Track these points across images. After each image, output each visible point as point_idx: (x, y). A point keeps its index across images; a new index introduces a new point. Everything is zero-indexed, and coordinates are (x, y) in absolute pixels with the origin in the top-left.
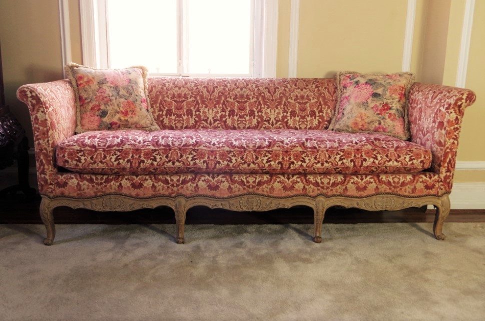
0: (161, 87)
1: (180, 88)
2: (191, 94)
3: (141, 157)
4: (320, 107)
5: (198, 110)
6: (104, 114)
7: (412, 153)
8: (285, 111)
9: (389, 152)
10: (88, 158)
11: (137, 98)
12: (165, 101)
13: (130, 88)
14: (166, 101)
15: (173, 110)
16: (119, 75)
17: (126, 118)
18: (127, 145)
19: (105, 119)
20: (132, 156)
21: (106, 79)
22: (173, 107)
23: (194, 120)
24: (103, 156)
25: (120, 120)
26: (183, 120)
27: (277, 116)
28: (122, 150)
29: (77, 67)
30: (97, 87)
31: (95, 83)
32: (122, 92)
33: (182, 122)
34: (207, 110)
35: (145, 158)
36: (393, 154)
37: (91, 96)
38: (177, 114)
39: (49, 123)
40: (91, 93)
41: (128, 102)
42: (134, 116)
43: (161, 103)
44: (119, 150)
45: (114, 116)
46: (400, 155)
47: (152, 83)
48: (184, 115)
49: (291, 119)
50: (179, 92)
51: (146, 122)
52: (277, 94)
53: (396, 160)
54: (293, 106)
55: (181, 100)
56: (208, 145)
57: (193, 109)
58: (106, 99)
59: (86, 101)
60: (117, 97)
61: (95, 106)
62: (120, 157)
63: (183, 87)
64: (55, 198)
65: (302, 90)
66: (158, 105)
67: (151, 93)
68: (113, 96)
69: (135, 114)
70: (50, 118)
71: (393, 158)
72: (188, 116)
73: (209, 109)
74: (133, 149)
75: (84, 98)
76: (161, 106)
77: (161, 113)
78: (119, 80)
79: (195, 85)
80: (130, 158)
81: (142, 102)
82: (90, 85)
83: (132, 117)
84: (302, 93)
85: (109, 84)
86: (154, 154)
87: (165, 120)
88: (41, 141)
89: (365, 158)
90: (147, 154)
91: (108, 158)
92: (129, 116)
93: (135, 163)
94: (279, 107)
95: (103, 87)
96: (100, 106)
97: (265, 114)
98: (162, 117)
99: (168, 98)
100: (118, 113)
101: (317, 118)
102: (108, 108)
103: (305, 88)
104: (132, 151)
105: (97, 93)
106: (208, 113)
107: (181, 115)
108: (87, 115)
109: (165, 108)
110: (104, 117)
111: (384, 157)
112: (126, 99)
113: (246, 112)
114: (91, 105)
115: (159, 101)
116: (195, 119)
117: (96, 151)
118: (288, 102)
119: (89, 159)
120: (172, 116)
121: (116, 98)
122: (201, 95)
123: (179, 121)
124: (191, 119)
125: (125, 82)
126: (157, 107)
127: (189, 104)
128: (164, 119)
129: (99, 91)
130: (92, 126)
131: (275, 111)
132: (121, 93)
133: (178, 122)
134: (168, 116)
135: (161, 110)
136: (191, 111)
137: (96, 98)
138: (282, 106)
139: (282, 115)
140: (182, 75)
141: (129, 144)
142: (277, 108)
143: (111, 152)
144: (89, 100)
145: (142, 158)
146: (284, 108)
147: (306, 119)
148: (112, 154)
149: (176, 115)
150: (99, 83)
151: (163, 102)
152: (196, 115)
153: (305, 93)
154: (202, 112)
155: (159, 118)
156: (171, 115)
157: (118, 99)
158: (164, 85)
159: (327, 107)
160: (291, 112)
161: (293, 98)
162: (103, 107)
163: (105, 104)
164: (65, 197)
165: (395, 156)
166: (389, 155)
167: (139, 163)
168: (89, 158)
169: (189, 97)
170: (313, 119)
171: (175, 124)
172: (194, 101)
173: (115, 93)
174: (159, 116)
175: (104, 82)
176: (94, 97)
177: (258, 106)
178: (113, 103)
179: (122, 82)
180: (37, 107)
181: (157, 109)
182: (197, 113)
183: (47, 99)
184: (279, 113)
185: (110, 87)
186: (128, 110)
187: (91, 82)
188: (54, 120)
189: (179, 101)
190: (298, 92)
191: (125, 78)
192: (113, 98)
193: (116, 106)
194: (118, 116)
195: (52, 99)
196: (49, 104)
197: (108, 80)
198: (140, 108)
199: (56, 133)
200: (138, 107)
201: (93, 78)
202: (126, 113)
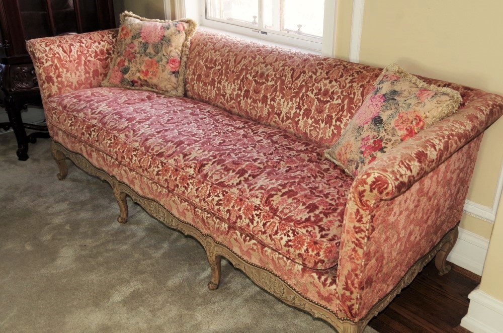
0: (203, 46)
1: (215, 52)
2: (220, 61)
3: (83, 129)
4: (341, 113)
5: (220, 82)
6: (126, 71)
7: (294, 235)
8: (299, 107)
9: (272, 220)
11: (163, 57)
13: (160, 46)
14: (200, 64)
15: (202, 76)
17: (146, 78)
19: (126, 76)
20: (79, 126)
21: (140, 33)
22: (203, 73)
25: (139, 78)
27: (289, 111)
29: (129, 16)
30: (130, 41)
31: (130, 37)
32: (150, 50)
34: (226, 84)
36: (273, 224)
37: (122, 50)
39: (43, 77)
40: (123, 47)
41: (152, 62)
42: (154, 77)
43: (195, 66)
45: (134, 74)
46: (279, 231)
48: (209, 85)
49: (303, 119)
50: (212, 56)
51: (165, 86)
52: (299, 82)
53: (270, 236)
54: (310, 102)
58: (131, 56)
60: (143, 55)
61: (122, 61)
62: (73, 124)
63: (219, 50)
65: (330, 82)
67: (193, 52)
68: (139, 53)
69: (155, 75)
70: (45, 73)
71: (269, 232)
73: (228, 83)
76: (195, 69)
77: (193, 76)
78: (153, 35)
81: (168, 63)
82: (126, 38)
83: (151, 78)
84: (329, 86)
85: (140, 40)
87: (195, 86)
89: (242, 214)
90: (88, 128)
91: (67, 122)
92: (149, 77)
94: (294, 99)
95: (134, 43)
96: (125, 61)
97: (277, 104)
98: (193, 82)
99: (202, 61)
100: (139, 72)
101: (332, 128)
102: (130, 66)
103: (336, 80)
104: (81, 120)
105: (127, 48)
106: (226, 88)
107: (207, 83)
108: (114, 68)
109: (197, 72)
110: (126, 74)
111: (261, 225)
112: (150, 58)
113: (259, 97)
114: (119, 60)
115: (195, 63)
116: (216, 92)
118: (307, 95)
121: (141, 55)
122: (227, 64)
123: (205, 90)
124: (213, 91)
125: (157, 38)
126: (192, 69)
127: (215, 73)
128: (194, 84)
129: (130, 46)
130: (114, 81)
131: (288, 104)
132: (148, 51)
134: (198, 82)
135: (194, 74)
136: (215, 81)
137: (125, 53)
138: (298, 100)
139: (294, 111)
140: (261, 30)
141: (84, 113)
142: (292, 100)
144: (119, 54)
145: (84, 131)
146: (299, 103)
147: (320, 125)
148: (70, 118)
149: (203, 83)
151: (198, 65)
152: (217, 87)
153: (332, 87)
154: (222, 84)
155: (191, 82)
157: (142, 57)
159: (349, 115)
160: (306, 110)
161: (315, 91)
162: (126, 64)
163: (130, 61)
165: (273, 230)
166: (268, 224)
169: (218, 64)
170: (327, 127)
171: (202, 92)
172: (220, 70)
173: (142, 50)
175: (137, 37)
176: (124, 51)
177: (273, 91)
178: (136, 61)
179: (154, 39)
181: (191, 72)
182: (219, 85)
183: (44, 55)
184: (291, 108)
185: (141, 43)
186: (150, 70)
187: (128, 35)
188: (52, 74)
189: (209, 68)
190: (324, 85)
191: (160, 34)
192: (138, 55)
193: (138, 64)
194: (138, 74)
195: (54, 55)
196: (46, 59)
197: (141, 35)
198: (163, 70)
199: (53, 86)
200: (160, 68)
201: (131, 31)
202: (146, 73)
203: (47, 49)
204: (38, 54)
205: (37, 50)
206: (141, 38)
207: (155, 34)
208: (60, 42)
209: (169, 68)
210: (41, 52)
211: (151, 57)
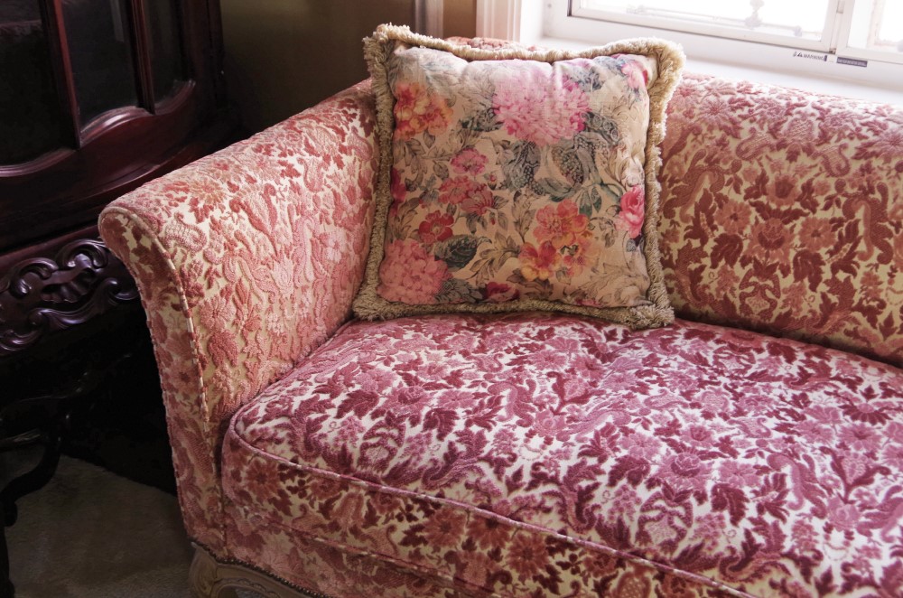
0: (718, 134)
1: (792, 157)
2: (833, 191)
3: (499, 559)
5: (847, 265)
6: (461, 253)
10: (312, 504)
11: (602, 192)
12: (722, 200)
13: (583, 152)
14: (726, 199)
15: (746, 243)
16: (550, 91)
17: (544, 275)
18: (460, 487)
19: (463, 274)
20: (469, 546)
21: (494, 110)
22: (748, 231)
23: (819, 301)
24: (364, 510)
25: (518, 276)
26: (776, 291)
28: (437, 506)
29: (410, 44)
30: (456, 143)
31: (453, 126)
32: (548, 169)
33: (769, 294)
34: (883, 271)
35: (514, 564)
37: (427, 177)
38: (757, 263)
39: (201, 346)
40: (429, 164)
41: (563, 213)
42: (576, 267)
43: (703, 206)
44: (424, 504)
45: (496, 263)
47: (689, 114)
48: (785, 273)
50: (784, 172)
51: (619, 292)
55: (784, 208)
56: (796, 575)
57: (825, 257)
58: (477, 198)
59: (409, 196)
60: (523, 190)
61: (435, 219)
62: (425, 534)
63: (809, 151)
64: (229, 562)
66: (691, 211)
67: (675, 158)
68: (506, 184)
69: (580, 260)
70: (205, 326)
72: (798, 277)
73: (894, 270)
74: (477, 516)
75: (402, 182)
76: (703, 216)
77: (696, 243)
78: (547, 113)
79: (862, 153)
80: (460, 548)
81: (619, 210)
82: (432, 132)
83: (566, 272)
85: (501, 134)
86: (553, 561)
87: (705, 274)
88: (179, 398)
90: (527, 554)
91: (381, 525)
92: (556, 268)
93: (475, 575)
95: (477, 147)
96: (451, 221)
98: (697, 261)
99: (737, 190)
100: (516, 253)
102: (478, 234)
104: (472, 519)
105: (451, 168)
106: (885, 286)
107: (773, 267)
108: (402, 248)
109: (714, 228)
110: (461, 265)
112: (555, 199)
114: (421, 215)
115: (699, 196)
116: (824, 296)
117: (344, 485)
119: (314, 511)
120: (738, 265)
121: (518, 194)
122: (874, 202)
123: (760, 290)
124: (810, 293)
125: (567, 123)
126: (685, 219)
127: (816, 234)
128: (702, 268)
129: (461, 160)
130: (411, 293)
132: (540, 174)
133: (753, 294)
134: (723, 262)
135: (697, 232)
136: (818, 261)
137: (443, 188)
140: (840, 53)
141: (468, 486)
143: (397, 505)
144: (418, 193)
145: (504, 564)
148: (397, 512)
149: (750, 266)
150: (465, 125)
151: (714, 203)
152: (833, 283)
154: (861, 273)
155: (687, 263)
156: (731, 262)
157: (522, 199)
158: (733, 130)
162: (460, 228)
163: (473, 217)
164: (258, 569)
167: (491, 579)
168: (316, 505)
169: (821, 200)
171: (743, 297)
172: (837, 223)
173: (518, 172)
174: (687, 254)
175: (485, 124)
176: (439, 182)
178: (501, 215)
179: (554, 128)
180: (160, 289)
181: (684, 226)
182: (842, 276)
183: (199, 257)
185: (505, 145)
186: (558, 244)
187: (438, 120)
188: (227, 326)
189: (777, 214)
191: (573, 105)
192: (507, 194)
193: (511, 225)
194: (513, 263)
195: (230, 246)
196: (208, 272)
197: (500, 117)
198: (606, 237)
199: (231, 371)
200: (597, 232)
201: (449, 103)
202: (545, 257)
203: (205, 226)
204: (179, 256)
205: (172, 243)
206: (503, 128)
207: (553, 108)
208: (233, 188)
209: (626, 225)
210: (189, 248)
211: (559, 195)
